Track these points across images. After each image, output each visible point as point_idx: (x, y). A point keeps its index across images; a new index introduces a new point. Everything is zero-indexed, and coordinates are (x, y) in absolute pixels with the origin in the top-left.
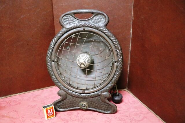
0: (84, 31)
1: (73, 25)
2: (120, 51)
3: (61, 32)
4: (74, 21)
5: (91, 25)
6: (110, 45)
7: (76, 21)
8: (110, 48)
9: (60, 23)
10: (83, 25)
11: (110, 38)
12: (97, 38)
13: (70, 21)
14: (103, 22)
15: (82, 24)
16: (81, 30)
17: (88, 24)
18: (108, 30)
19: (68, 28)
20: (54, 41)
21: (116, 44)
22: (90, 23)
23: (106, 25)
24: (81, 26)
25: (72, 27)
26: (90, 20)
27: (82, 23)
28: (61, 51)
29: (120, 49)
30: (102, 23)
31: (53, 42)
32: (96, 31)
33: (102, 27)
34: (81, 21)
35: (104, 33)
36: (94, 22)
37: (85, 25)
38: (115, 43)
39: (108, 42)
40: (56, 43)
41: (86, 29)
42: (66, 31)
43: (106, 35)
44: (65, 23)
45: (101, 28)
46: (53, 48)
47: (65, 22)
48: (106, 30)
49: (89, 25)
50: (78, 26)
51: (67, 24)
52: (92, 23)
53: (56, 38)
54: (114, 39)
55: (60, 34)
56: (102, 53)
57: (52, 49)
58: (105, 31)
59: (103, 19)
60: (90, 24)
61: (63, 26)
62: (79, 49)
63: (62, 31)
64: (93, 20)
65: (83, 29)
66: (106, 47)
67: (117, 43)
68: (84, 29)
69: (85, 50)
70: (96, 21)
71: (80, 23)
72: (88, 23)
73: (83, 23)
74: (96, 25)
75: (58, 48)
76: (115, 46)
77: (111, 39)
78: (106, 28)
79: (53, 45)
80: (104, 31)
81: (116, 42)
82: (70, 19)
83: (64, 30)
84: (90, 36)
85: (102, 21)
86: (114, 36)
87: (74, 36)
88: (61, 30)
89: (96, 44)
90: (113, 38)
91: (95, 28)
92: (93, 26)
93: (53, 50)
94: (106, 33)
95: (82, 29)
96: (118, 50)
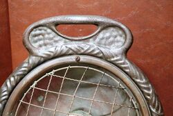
0: (78, 62)
1: (53, 49)
2: (157, 110)
3: (26, 65)
4: (56, 41)
5: (93, 51)
6: (135, 96)
7: (60, 40)
8: (134, 103)
9: (24, 43)
10: (75, 50)
11: (134, 80)
12: (105, 80)
13: (48, 41)
14: (120, 44)
15: (73, 48)
16: (71, 61)
17: (86, 49)
18: (131, 63)
19: (42, 57)
20: (8, 83)
21: (149, 95)
22: (91, 46)
23: (126, 52)
24: (71, 52)
25: (52, 54)
26: (91, 40)
27: (74, 46)
28: (24, 107)
29: (158, 106)
30: (118, 47)
31: (7, 85)
32: (103, 63)
33: (117, 56)
34: (72, 40)
35: (122, 69)
36: (99, 44)
37: (79, 51)
38: (146, 91)
39: (131, 91)
40: (14, 88)
41: (83, 59)
42: (37, 62)
43: (126, 73)
44: (36, 45)
45: (115, 59)
46: (7, 99)
47: (36, 42)
48: (127, 61)
49: (89, 51)
50: (64, 52)
51: (40, 46)
52: (96, 47)
53: (14, 76)
54: (143, 83)
55: (23, 69)
56: (118, 113)
57: (3, 102)
58: (124, 64)
59: (119, 38)
60: (92, 49)
61: (30, 52)
62: (65, 102)
63: (29, 63)
64: (98, 40)
65: (74, 60)
66: (125, 100)
67: (151, 92)
68: (78, 60)
69: (78, 105)
70: (103, 42)
71: (69, 46)
72: (85, 46)
73: (76, 46)
74: (103, 50)
75: (17, 101)
76: (146, 99)
77: (136, 83)
78: (126, 57)
79: (6, 93)
80: (121, 64)
81: (148, 89)
82: (46, 36)
83: (33, 60)
84: (90, 75)
85: (118, 42)
86: (143, 77)
87: (55, 73)
88: (26, 61)
89: (103, 91)
90: (141, 79)
91: (100, 58)
92: (98, 53)
93: (5, 104)
94: (125, 68)
95: (72, 59)
96: (154, 107)
